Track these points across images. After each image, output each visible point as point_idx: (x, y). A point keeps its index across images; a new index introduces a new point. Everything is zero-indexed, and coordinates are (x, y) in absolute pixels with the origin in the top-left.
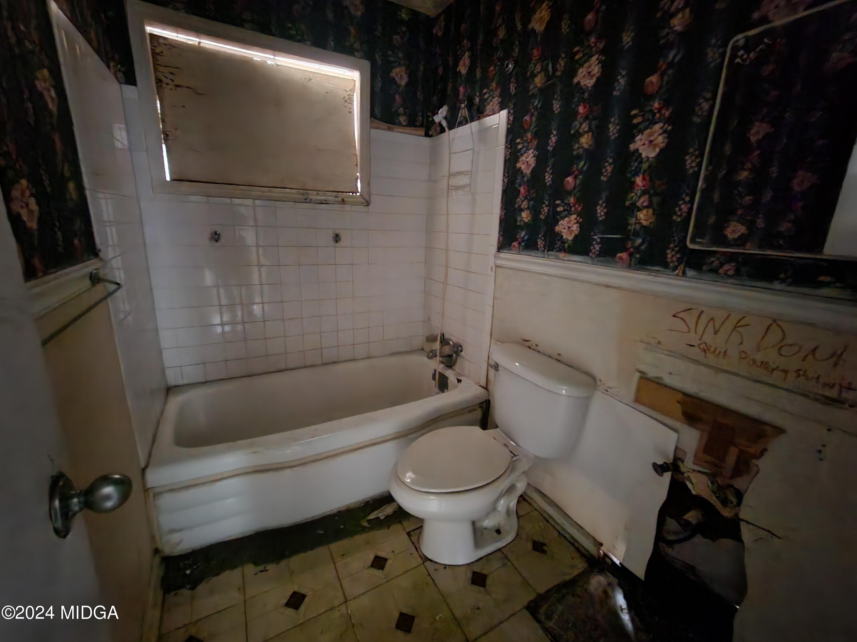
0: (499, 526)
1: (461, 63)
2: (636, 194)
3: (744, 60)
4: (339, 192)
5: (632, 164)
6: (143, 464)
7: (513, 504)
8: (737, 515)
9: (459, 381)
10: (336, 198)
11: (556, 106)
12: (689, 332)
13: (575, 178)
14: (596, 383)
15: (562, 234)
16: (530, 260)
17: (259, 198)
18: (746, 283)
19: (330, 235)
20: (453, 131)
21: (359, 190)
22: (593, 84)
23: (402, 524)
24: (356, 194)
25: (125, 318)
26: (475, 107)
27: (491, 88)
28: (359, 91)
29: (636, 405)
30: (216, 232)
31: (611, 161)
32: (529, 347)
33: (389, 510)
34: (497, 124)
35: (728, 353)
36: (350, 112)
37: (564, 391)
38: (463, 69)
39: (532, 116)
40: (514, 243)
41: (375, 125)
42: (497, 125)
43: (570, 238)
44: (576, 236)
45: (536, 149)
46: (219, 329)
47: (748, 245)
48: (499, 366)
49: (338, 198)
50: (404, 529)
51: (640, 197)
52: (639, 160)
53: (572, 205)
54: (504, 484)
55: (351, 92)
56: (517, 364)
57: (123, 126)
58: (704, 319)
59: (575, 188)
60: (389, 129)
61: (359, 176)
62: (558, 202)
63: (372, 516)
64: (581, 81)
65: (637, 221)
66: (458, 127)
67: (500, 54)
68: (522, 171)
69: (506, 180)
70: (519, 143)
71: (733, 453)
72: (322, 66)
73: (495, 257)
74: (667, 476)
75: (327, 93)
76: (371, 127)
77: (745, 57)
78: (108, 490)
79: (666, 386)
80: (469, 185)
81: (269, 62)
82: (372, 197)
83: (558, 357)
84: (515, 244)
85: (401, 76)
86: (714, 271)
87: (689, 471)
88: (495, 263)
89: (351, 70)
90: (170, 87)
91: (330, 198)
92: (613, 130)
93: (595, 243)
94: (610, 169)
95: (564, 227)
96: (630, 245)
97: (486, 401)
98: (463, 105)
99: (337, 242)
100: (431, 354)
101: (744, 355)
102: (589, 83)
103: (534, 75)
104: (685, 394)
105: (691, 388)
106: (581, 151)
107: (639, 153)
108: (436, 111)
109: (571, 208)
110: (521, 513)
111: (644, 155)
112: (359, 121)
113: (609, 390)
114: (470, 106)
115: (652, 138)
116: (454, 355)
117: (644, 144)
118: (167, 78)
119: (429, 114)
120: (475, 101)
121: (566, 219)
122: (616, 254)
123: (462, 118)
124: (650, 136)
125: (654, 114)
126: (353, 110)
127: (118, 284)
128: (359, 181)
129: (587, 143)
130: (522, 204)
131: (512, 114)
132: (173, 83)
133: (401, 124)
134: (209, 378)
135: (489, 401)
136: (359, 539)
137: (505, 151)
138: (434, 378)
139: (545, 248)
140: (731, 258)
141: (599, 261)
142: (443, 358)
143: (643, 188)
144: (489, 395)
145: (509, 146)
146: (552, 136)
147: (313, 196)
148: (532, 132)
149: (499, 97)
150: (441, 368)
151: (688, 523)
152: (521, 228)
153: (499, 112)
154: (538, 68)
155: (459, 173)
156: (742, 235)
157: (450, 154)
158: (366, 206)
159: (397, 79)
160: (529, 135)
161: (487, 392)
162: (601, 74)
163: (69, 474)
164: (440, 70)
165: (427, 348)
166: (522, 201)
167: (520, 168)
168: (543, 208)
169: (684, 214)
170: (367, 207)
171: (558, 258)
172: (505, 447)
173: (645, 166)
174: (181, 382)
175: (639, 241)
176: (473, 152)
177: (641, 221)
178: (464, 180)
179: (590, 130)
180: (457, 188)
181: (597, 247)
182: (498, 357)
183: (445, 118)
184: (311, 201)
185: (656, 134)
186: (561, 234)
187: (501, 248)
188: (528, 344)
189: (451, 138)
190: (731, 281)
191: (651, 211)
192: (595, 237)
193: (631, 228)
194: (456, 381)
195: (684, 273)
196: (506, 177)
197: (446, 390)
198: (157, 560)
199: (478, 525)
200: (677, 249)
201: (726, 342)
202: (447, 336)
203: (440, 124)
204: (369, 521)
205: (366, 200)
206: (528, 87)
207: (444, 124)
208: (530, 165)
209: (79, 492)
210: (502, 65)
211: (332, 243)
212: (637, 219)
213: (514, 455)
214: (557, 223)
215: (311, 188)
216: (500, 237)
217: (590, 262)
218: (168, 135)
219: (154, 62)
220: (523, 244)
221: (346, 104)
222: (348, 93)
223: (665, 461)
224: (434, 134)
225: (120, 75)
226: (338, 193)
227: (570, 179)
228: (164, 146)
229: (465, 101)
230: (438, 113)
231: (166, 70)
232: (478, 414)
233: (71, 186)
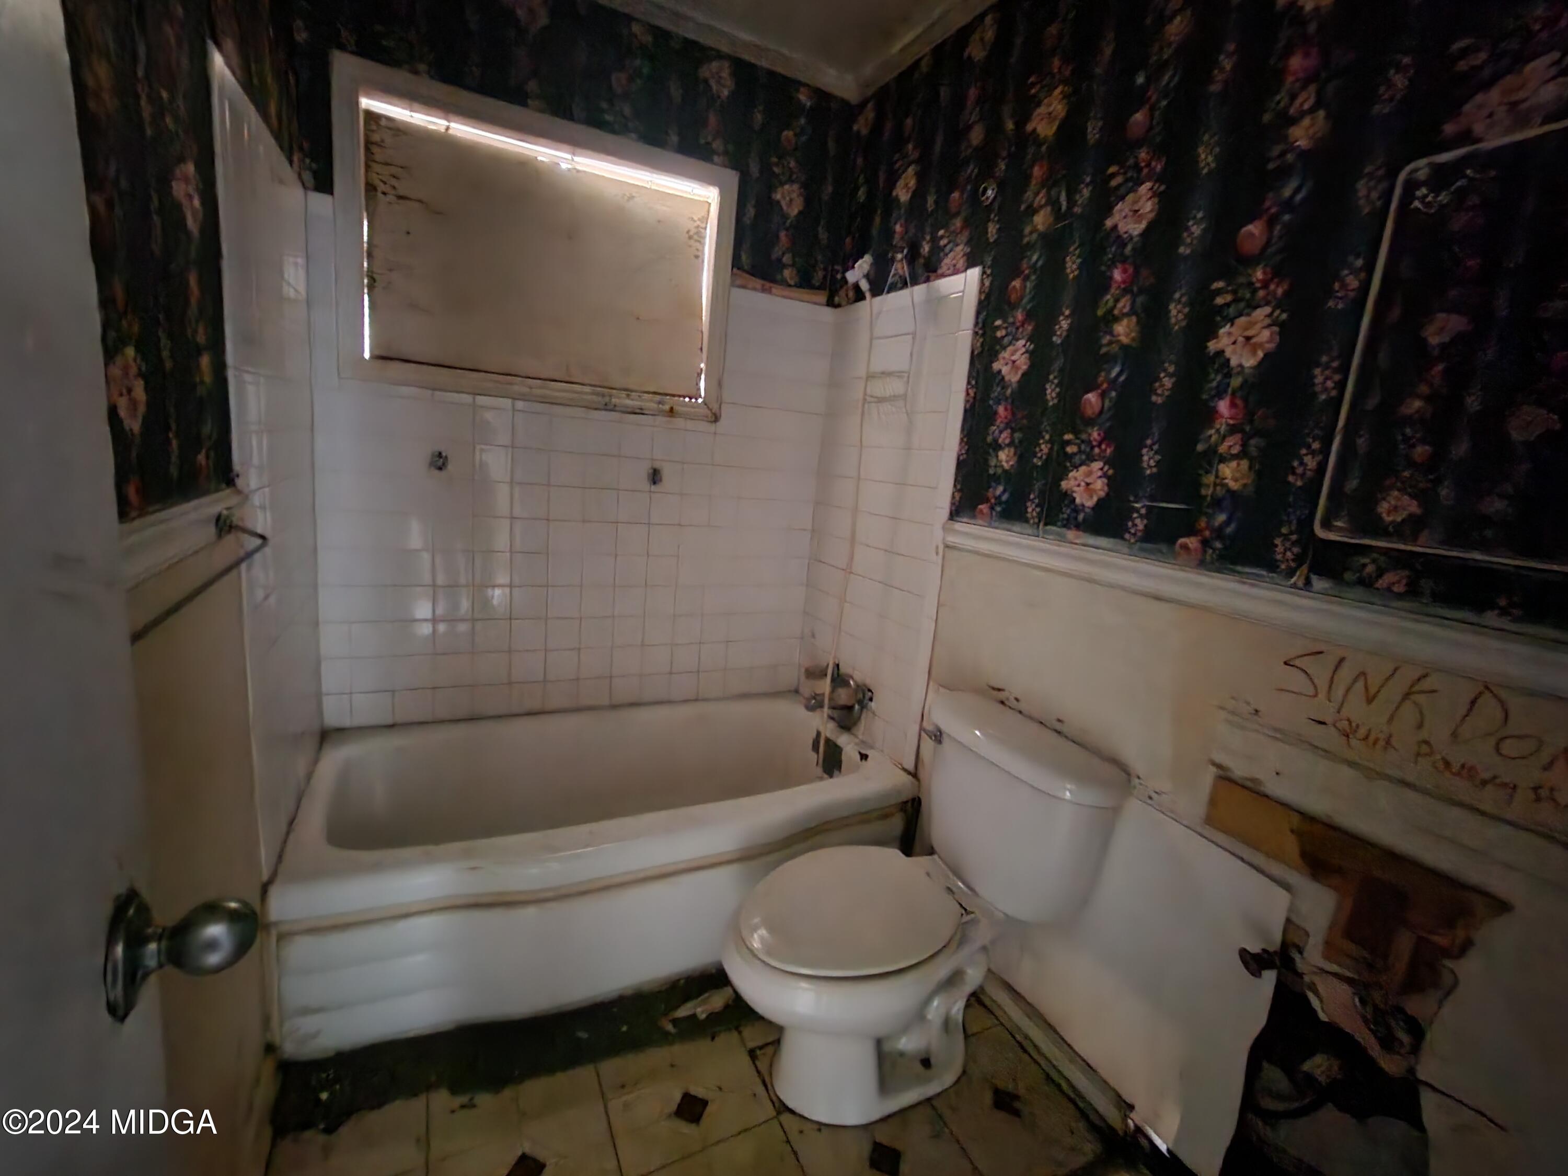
0: (928, 1051)
1: (901, 183)
2: (1218, 431)
3: (1428, 205)
4: (667, 395)
5: (1213, 376)
6: (265, 877)
7: (957, 1009)
8: (1412, 1071)
9: (864, 757)
10: (660, 406)
11: (1072, 266)
12: (1316, 695)
13: (1103, 395)
14: (1129, 781)
15: (1075, 495)
16: (1011, 539)
17: (523, 398)
18: (1432, 610)
19: (644, 470)
20: (878, 299)
21: (703, 394)
22: (1141, 232)
23: (740, 1033)
24: (696, 399)
25: (267, 597)
26: (922, 261)
27: (952, 228)
28: (715, 222)
29: (1208, 831)
30: (440, 454)
31: (1171, 369)
32: (1002, 703)
33: (717, 1001)
34: (960, 292)
35: (1394, 741)
36: (697, 257)
37: (1068, 794)
38: (903, 194)
39: (1027, 278)
40: (980, 507)
41: (738, 282)
42: (961, 294)
43: (1090, 503)
44: (1100, 502)
45: (1030, 339)
46: (426, 629)
47: (1424, 536)
48: (944, 736)
49: (663, 405)
50: (743, 1042)
51: (1224, 438)
52: (1225, 371)
53: (1095, 443)
54: (941, 970)
55: (702, 222)
56: (977, 733)
57: (301, 261)
58: (1346, 674)
59: (1101, 412)
60: (764, 290)
61: (704, 369)
62: (1068, 437)
63: (683, 1012)
64: (1120, 226)
65: (1218, 481)
66: (888, 292)
67: (972, 170)
68: (1003, 378)
69: (972, 392)
70: (998, 328)
71: (1404, 943)
72: (655, 175)
73: (944, 528)
74: (1270, 977)
75: (659, 221)
76: (733, 284)
77: (1430, 199)
78: (216, 930)
79: (1267, 796)
80: (904, 397)
81: (564, 166)
82: (723, 406)
83: (1058, 726)
84: (984, 507)
85: (791, 200)
86: (1366, 583)
87: (1315, 973)
88: (944, 539)
89: (704, 184)
90: (391, 198)
91: (649, 403)
92: (1177, 313)
93: (1135, 515)
94: (1168, 382)
95: (1077, 483)
96: (1203, 524)
97: (913, 800)
98: (899, 256)
99: (655, 483)
100: (813, 701)
101: (1425, 749)
102: (1136, 229)
103: (1032, 211)
104: (1303, 815)
105: (1318, 805)
106: (1115, 348)
107: (1224, 357)
108: (850, 264)
109: (1092, 448)
110: (973, 1029)
111: (1234, 362)
112: (711, 273)
113: (1154, 796)
114: (913, 257)
115: (1249, 333)
116: (857, 707)
117: (1234, 343)
118: (385, 183)
119: (837, 267)
120: (922, 250)
121: (1083, 469)
122: (1177, 540)
123: (897, 277)
124: (1246, 329)
125: (1254, 291)
126: (703, 254)
127: (263, 537)
128: (703, 377)
129: (1127, 335)
130: (1000, 437)
131: (988, 276)
132: (393, 192)
133: (786, 281)
134: (399, 718)
135: (919, 799)
136: (657, 1056)
137: (973, 340)
138: (815, 747)
139: (1040, 521)
140: (1400, 560)
141: (1143, 550)
142: (834, 711)
143: (1231, 422)
144: (919, 787)
145: (980, 332)
146: (1061, 318)
147: (621, 400)
148: (1024, 309)
149: (966, 245)
150: (829, 730)
151: (1309, 1077)
152: (996, 479)
153: (965, 270)
154: (1041, 199)
155: (886, 374)
156: (1411, 515)
157: (871, 339)
158: (711, 422)
159: (783, 204)
160: (1019, 315)
161: (916, 783)
162: (1157, 215)
163: (146, 894)
164: (862, 194)
165: (806, 691)
166: (1001, 432)
167: (1000, 372)
168: (1039, 445)
169: (1309, 473)
170: (714, 424)
171: (1062, 539)
172: (949, 894)
173: (1236, 382)
174: (347, 722)
175: (1221, 518)
176: (913, 338)
177: (1226, 481)
178: (894, 387)
179: (1133, 312)
180: (881, 400)
181: (1140, 524)
182: (941, 717)
183: (867, 276)
184: (614, 409)
185: (1259, 325)
186: (1072, 496)
187: (956, 513)
188: (1002, 695)
189: (875, 312)
190: (1399, 604)
191: (1245, 464)
192: (1137, 505)
193: (1207, 492)
194: (858, 757)
195: (1308, 583)
196: (973, 387)
197: (836, 772)
198: (269, 1067)
199: (887, 1047)
200: (1294, 537)
201: (1391, 719)
202: (844, 669)
203: (857, 287)
204: (675, 1022)
205: (713, 411)
206: (1022, 230)
207: (864, 285)
208: (1018, 368)
209: (160, 931)
210: (975, 191)
211: (645, 485)
212: (1217, 476)
213: (966, 910)
214: (1063, 475)
215: (617, 386)
216: (956, 494)
217: (1126, 550)
218: (374, 280)
219: (366, 156)
220: (998, 509)
221: (692, 242)
222: (696, 224)
223: (1263, 946)
224: (844, 303)
225: (308, 176)
226: (664, 397)
227: (1092, 397)
228: (366, 297)
229: (904, 248)
230: (853, 267)
231: (386, 171)
232: (897, 824)
233: (205, 361)
